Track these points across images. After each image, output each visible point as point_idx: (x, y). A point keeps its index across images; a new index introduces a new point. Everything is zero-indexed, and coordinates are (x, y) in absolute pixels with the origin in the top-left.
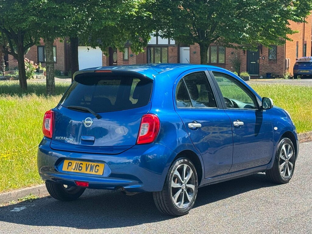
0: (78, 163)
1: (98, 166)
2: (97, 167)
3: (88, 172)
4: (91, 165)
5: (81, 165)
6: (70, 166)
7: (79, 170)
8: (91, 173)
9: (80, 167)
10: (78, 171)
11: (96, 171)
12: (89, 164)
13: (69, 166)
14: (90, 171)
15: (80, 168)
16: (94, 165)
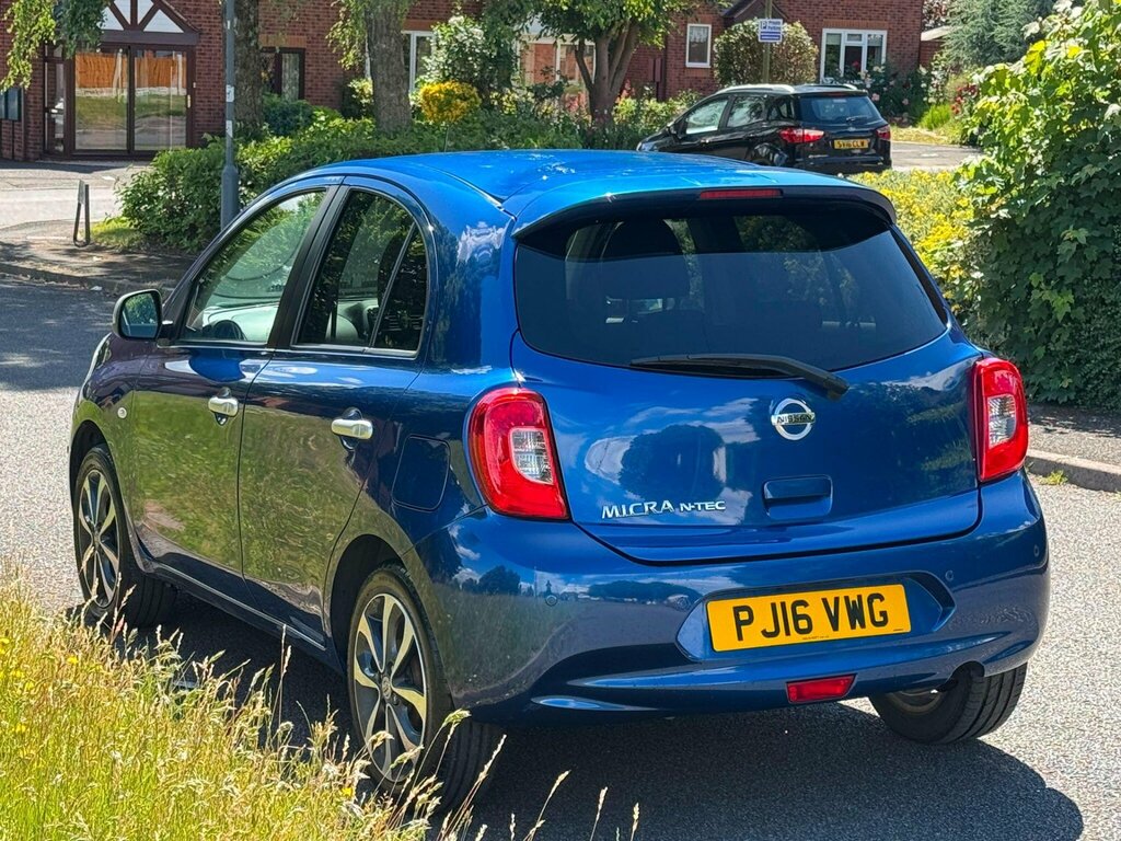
0: (783, 605)
1: (881, 598)
2: (876, 601)
3: (845, 631)
4: (847, 598)
5: (800, 610)
6: (749, 621)
7: (800, 631)
8: (859, 632)
9: (797, 618)
10: (796, 638)
11: (879, 618)
12: (837, 600)
13: (739, 624)
14: (853, 627)
15: (803, 624)
16: (860, 597)
